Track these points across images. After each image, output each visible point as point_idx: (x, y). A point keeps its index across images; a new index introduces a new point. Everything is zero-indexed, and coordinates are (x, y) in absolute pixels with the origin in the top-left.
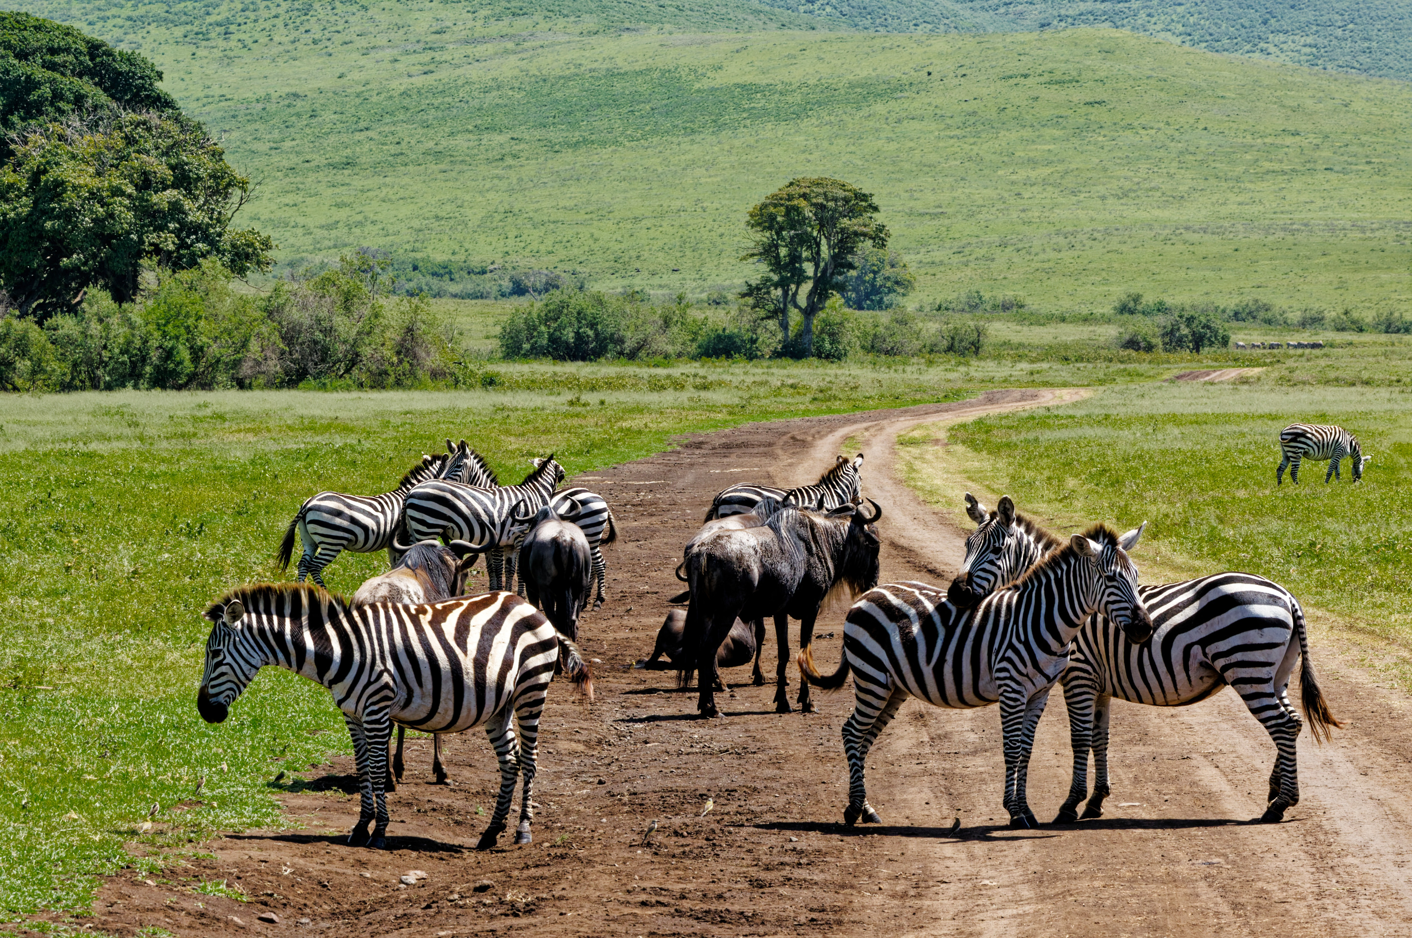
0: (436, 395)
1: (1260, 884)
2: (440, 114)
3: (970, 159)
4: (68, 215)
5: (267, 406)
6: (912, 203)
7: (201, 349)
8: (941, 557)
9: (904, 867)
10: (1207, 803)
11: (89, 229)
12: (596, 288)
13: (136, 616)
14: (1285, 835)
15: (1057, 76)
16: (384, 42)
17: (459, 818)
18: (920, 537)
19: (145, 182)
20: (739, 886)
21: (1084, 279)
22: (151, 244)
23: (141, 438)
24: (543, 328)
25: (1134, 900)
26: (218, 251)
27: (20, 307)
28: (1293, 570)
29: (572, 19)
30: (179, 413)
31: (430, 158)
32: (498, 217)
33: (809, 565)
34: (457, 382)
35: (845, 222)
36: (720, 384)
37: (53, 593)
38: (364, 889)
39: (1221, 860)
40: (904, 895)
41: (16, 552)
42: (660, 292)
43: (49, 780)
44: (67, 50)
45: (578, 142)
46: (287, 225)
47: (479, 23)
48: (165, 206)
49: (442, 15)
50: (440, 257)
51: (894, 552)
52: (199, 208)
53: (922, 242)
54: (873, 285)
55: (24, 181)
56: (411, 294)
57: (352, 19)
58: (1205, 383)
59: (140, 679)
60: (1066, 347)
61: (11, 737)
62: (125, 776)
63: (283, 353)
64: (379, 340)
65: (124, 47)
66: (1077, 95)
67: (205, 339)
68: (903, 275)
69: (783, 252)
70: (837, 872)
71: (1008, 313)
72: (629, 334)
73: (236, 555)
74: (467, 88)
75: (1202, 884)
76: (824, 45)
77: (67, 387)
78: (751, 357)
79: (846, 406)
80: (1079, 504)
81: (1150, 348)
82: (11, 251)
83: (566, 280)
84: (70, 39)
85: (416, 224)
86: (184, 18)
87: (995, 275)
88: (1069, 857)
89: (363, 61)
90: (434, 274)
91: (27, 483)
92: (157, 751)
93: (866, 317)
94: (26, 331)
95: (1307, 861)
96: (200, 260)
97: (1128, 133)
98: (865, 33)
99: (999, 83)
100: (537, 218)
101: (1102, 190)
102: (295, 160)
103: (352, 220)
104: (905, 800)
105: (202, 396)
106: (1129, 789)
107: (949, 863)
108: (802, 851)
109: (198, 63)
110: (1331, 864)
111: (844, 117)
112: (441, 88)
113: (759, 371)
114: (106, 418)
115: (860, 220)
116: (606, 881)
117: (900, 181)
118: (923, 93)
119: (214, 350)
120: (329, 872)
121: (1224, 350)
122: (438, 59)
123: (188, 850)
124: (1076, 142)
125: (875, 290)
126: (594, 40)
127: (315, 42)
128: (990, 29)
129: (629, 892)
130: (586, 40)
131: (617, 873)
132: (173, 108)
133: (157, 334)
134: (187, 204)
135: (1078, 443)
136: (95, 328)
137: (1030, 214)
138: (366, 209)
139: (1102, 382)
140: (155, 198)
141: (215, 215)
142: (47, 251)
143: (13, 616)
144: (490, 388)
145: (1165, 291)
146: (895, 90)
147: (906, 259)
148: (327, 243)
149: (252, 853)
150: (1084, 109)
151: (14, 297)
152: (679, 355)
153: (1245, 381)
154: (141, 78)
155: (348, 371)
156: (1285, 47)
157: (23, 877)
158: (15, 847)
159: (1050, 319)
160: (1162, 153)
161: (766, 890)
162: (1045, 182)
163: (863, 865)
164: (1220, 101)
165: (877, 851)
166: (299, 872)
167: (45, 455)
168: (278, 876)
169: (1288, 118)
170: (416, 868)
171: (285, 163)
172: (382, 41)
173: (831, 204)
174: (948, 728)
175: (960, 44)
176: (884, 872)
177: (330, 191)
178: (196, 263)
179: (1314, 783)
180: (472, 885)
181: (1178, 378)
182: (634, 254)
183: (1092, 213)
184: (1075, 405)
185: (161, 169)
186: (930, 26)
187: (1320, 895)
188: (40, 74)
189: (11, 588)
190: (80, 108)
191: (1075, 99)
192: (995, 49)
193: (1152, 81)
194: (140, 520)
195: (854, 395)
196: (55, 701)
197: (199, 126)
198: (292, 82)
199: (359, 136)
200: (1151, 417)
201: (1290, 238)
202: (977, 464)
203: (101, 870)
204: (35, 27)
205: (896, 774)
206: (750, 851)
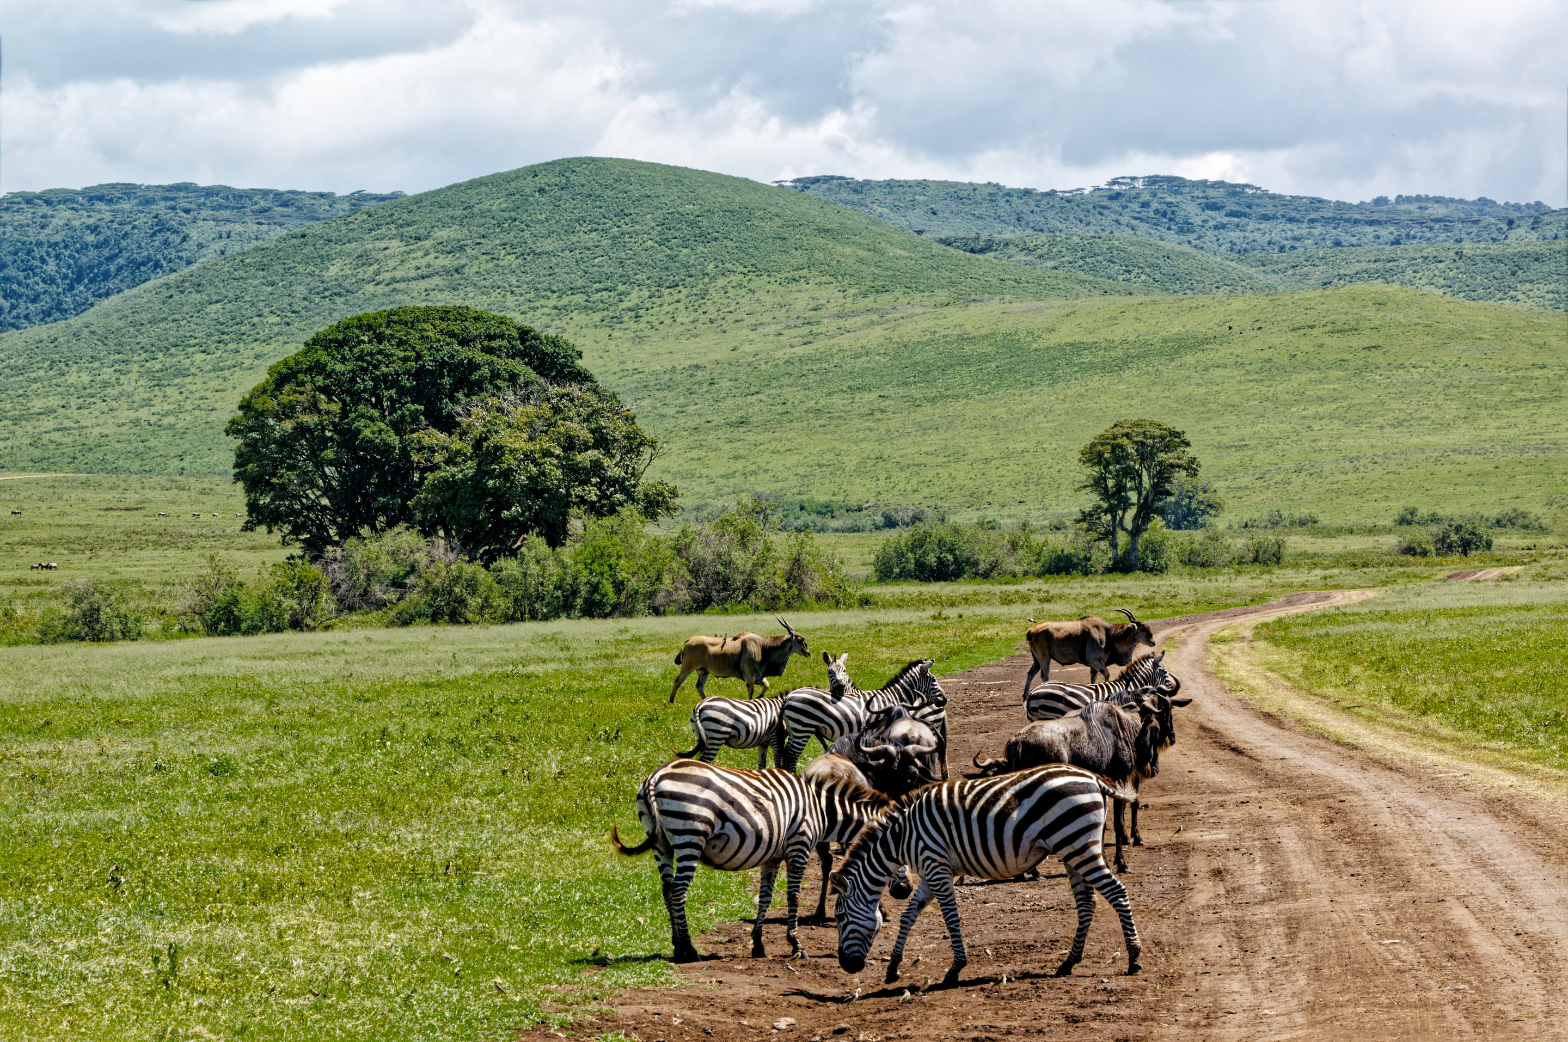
0: (820, 615)
1: (1498, 1006)
2: (818, 377)
3: (1267, 399)
4: (507, 474)
5: (678, 629)
6: (1219, 438)
7: (622, 583)
8: (1242, 737)
9: (1197, 1001)
10: (1457, 938)
11: (525, 486)
12: (953, 519)
13: (560, 811)
14: (1521, 963)
15: (1339, 326)
16: (770, 319)
17: (824, 972)
18: (1225, 720)
19: (570, 444)
20: (1057, 1022)
21: (1368, 497)
22: (577, 496)
23: (571, 660)
24: (910, 555)
25: (1390, 1023)
26: (633, 500)
27: (469, 553)
28: (1541, 737)
29: (927, 294)
30: (605, 638)
31: (811, 415)
32: (870, 463)
33: (1116, 748)
34: (838, 603)
35: (1162, 456)
36: (1060, 597)
37: (491, 793)
38: (742, 1035)
39: (1466, 986)
40: (1197, 1025)
41: (461, 759)
42: (1009, 521)
43: (480, 951)
44: (502, 336)
45: (936, 397)
46: (693, 476)
47: (849, 300)
48: (588, 464)
49: (818, 295)
50: (822, 499)
51: (1203, 734)
52: (616, 465)
53: (1229, 470)
54: (1189, 509)
55: (469, 448)
56: (798, 530)
57: (741, 301)
58: (1472, 581)
59: (560, 863)
60: (1354, 555)
61: (450, 916)
62: (543, 946)
63: (691, 584)
64: (772, 571)
65: (551, 333)
66: (1356, 342)
67: (624, 575)
68: (1213, 499)
69: (1111, 483)
70: (1141, 1007)
71: (1305, 528)
72: (982, 557)
73: (646, 755)
74: (841, 354)
75: (1449, 1008)
76: (1140, 307)
77: (510, 619)
78: (1086, 573)
79: (1169, 611)
80: (1360, 688)
81: (1424, 553)
82: (460, 506)
83: (930, 513)
84: (504, 327)
85: (801, 471)
86: (601, 305)
87: (1292, 496)
88: (1338, 988)
89: (752, 335)
90: (819, 513)
91: (474, 701)
92: (573, 923)
93: (1182, 536)
94: (475, 573)
95: (1539, 985)
96: (619, 508)
97: (1401, 371)
98: (1175, 296)
99: (1289, 335)
100: (903, 462)
101: (1380, 420)
102: (697, 421)
103: (747, 470)
104: (1201, 945)
105: (624, 622)
106: (1392, 928)
107: (1236, 996)
108: (1112, 991)
109: (614, 343)
110: (1560, 986)
111: (1160, 367)
112: (818, 356)
113: (1094, 584)
114: (542, 644)
115: (1175, 454)
116: (944, 1022)
117: (1209, 419)
118: (1226, 345)
119: (633, 583)
120: (712, 1022)
121: (1488, 553)
122: (815, 331)
123: (593, 1006)
124: (1357, 380)
125: (1191, 512)
126: (946, 310)
127: (711, 322)
128: (1281, 289)
129: (963, 1030)
130: (939, 310)
131: (954, 1014)
132: (592, 381)
133: (586, 572)
134: (606, 462)
135: (1362, 636)
136: (534, 569)
137: (1320, 443)
138: (759, 460)
139: (1384, 583)
140: (579, 458)
141: (630, 470)
142: (491, 505)
143: (457, 813)
144: (866, 607)
145: (1437, 504)
146: (1203, 343)
147: (1216, 485)
148: (726, 490)
149: (647, 1007)
150: (1362, 354)
151: (464, 545)
152: (1025, 573)
153: (1507, 579)
154: (564, 357)
155: (745, 597)
156: (1531, 294)
157: (454, 1034)
158: (449, 1008)
159: (1340, 531)
160: (1430, 388)
161: (1080, 1025)
162: (1331, 417)
163: (1163, 1000)
164: (1478, 342)
165: (1176, 988)
166: (687, 1022)
167: (490, 677)
168: (669, 1025)
169: (1536, 354)
170: (786, 1016)
171: (691, 424)
172: (767, 318)
173: (1150, 441)
174: (1242, 882)
175: (1256, 302)
176: (1181, 1006)
177: (728, 446)
178: (615, 511)
179: (1549, 918)
180: (832, 1029)
181: (1450, 577)
182: (986, 490)
183: (1374, 441)
184: (1362, 604)
185: (583, 433)
186: (1229, 288)
187: (1548, 1014)
188: (480, 357)
189: (456, 790)
190: (514, 385)
191: (1354, 345)
192: (1285, 305)
193: (1420, 327)
194: (566, 728)
195: (1174, 602)
196: (489, 884)
197: (614, 396)
198: (693, 356)
199: (751, 399)
200: (1424, 612)
201: (1541, 455)
202: (1276, 657)
203: (519, 1026)
204: (475, 318)
205: (1195, 923)
206: (1067, 992)
